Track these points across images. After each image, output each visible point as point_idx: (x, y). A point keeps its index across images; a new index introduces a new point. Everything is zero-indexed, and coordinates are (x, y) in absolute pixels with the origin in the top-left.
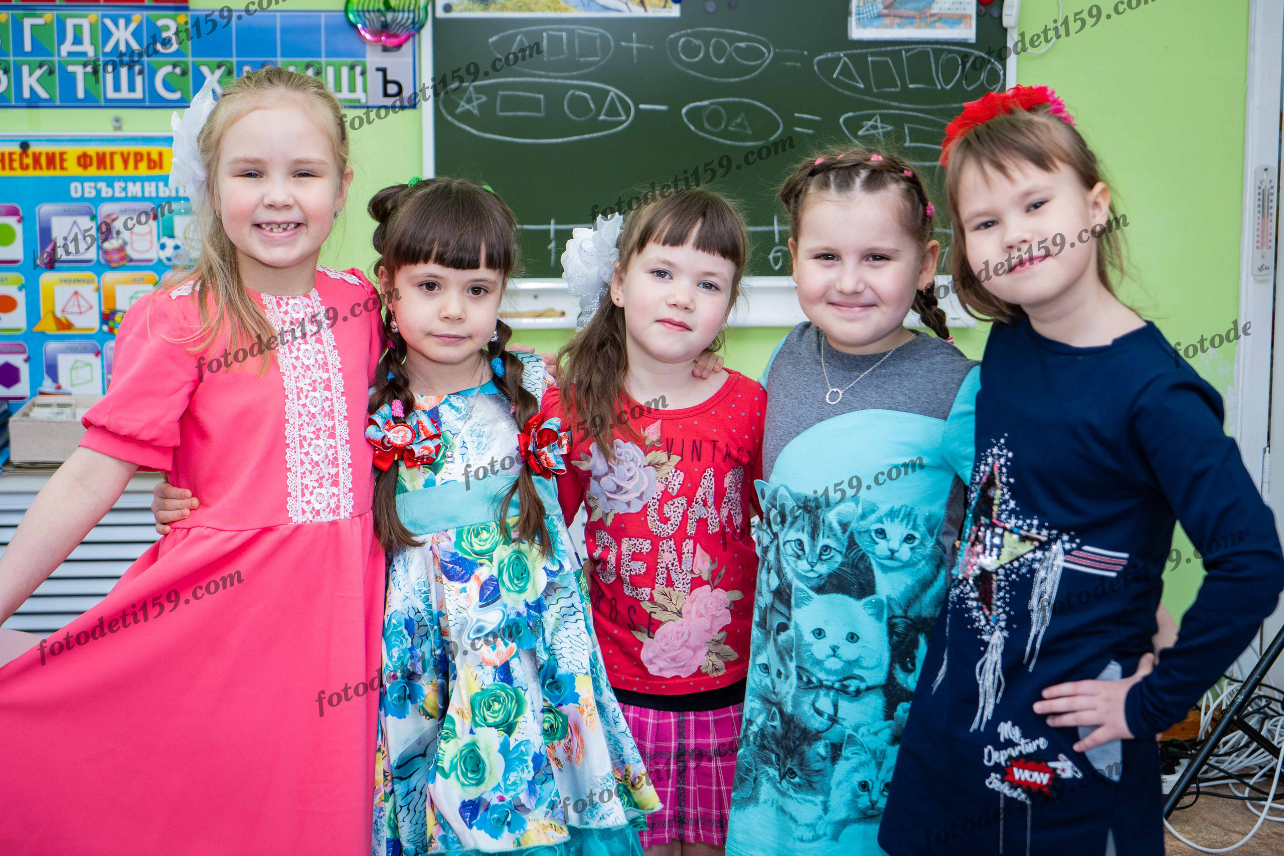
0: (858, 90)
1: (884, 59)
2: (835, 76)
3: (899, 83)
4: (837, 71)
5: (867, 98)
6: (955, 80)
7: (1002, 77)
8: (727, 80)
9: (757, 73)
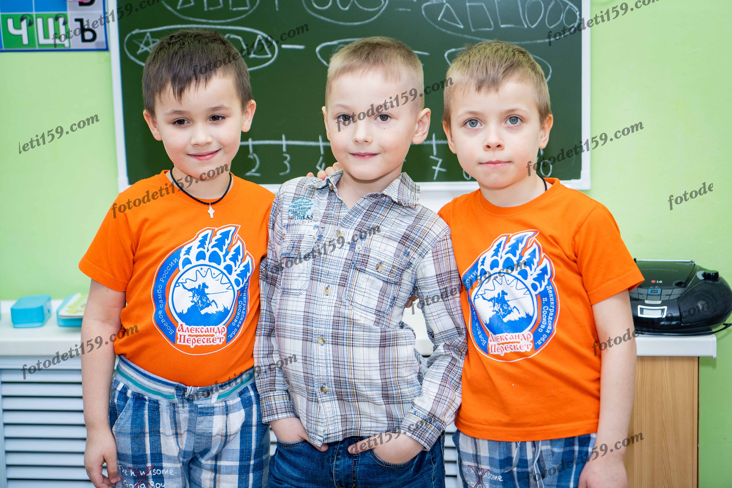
0: (458, 30)
1: (480, 4)
2: (439, 19)
3: (492, 23)
4: (441, 15)
5: (466, 36)
6: (539, 20)
7: (578, 17)
8: (352, 24)
9: (375, 17)
